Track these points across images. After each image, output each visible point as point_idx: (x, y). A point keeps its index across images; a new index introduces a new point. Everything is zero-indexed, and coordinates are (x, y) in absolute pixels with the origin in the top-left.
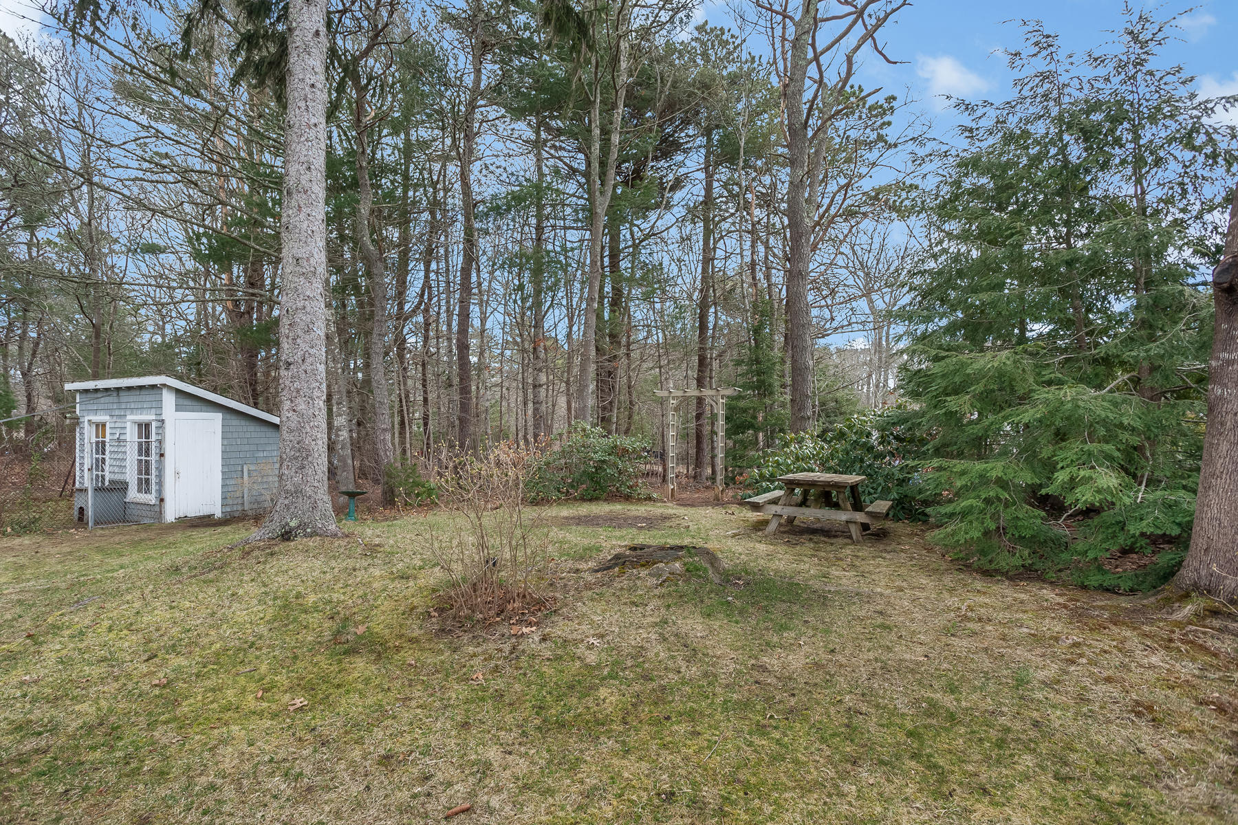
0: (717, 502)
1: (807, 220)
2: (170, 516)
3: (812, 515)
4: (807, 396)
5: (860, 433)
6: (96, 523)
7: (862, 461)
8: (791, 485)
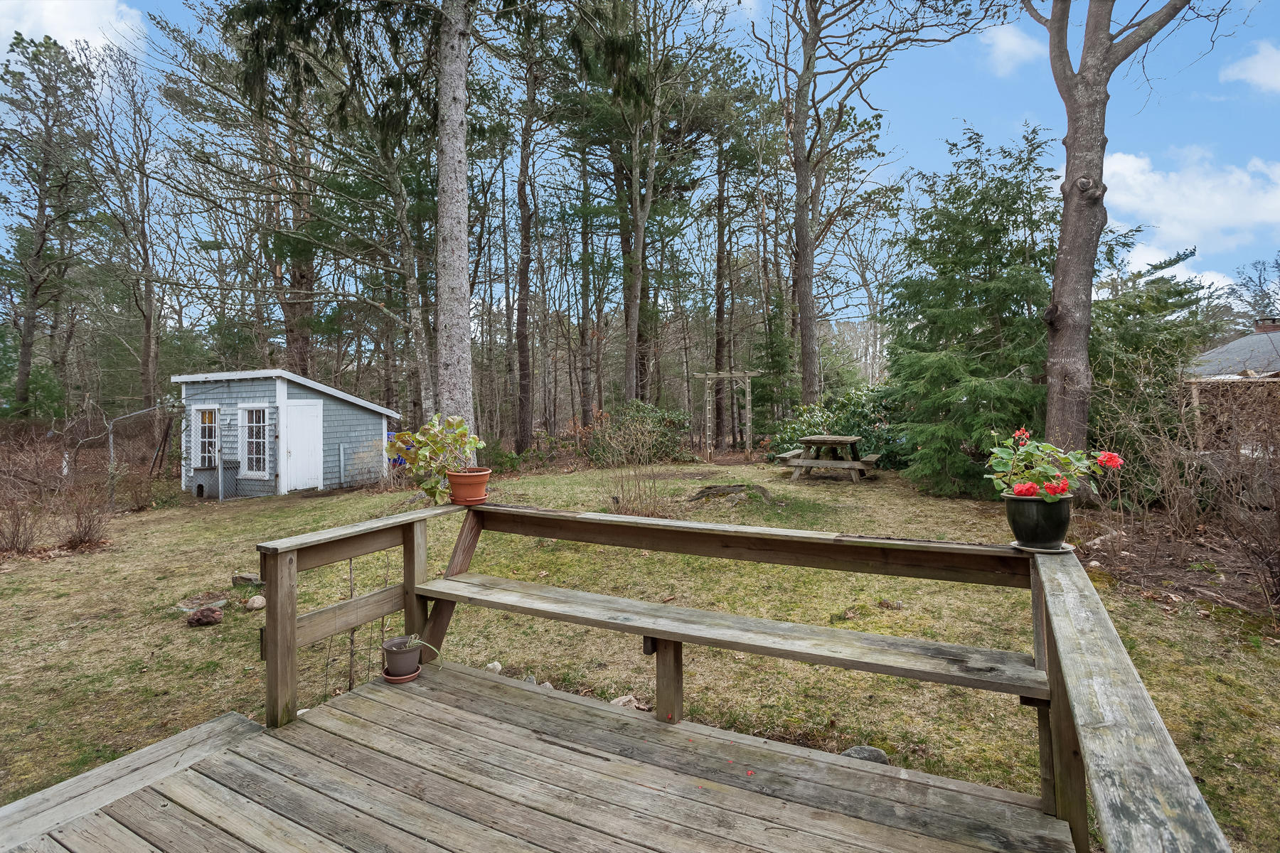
0: (747, 461)
1: (811, 234)
2: (284, 489)
3: (825, 464)
4: (815, 375)
5: (857, 405)
6: (225, 497)
7: (859, 426)
8: (809, 444)
